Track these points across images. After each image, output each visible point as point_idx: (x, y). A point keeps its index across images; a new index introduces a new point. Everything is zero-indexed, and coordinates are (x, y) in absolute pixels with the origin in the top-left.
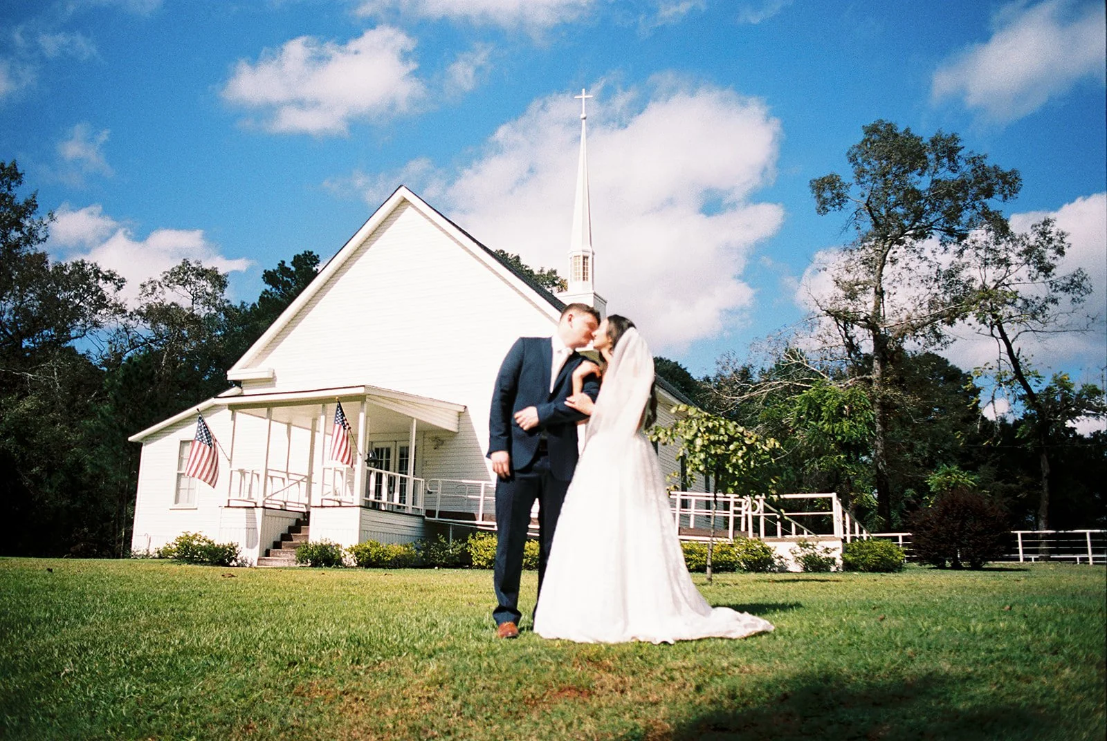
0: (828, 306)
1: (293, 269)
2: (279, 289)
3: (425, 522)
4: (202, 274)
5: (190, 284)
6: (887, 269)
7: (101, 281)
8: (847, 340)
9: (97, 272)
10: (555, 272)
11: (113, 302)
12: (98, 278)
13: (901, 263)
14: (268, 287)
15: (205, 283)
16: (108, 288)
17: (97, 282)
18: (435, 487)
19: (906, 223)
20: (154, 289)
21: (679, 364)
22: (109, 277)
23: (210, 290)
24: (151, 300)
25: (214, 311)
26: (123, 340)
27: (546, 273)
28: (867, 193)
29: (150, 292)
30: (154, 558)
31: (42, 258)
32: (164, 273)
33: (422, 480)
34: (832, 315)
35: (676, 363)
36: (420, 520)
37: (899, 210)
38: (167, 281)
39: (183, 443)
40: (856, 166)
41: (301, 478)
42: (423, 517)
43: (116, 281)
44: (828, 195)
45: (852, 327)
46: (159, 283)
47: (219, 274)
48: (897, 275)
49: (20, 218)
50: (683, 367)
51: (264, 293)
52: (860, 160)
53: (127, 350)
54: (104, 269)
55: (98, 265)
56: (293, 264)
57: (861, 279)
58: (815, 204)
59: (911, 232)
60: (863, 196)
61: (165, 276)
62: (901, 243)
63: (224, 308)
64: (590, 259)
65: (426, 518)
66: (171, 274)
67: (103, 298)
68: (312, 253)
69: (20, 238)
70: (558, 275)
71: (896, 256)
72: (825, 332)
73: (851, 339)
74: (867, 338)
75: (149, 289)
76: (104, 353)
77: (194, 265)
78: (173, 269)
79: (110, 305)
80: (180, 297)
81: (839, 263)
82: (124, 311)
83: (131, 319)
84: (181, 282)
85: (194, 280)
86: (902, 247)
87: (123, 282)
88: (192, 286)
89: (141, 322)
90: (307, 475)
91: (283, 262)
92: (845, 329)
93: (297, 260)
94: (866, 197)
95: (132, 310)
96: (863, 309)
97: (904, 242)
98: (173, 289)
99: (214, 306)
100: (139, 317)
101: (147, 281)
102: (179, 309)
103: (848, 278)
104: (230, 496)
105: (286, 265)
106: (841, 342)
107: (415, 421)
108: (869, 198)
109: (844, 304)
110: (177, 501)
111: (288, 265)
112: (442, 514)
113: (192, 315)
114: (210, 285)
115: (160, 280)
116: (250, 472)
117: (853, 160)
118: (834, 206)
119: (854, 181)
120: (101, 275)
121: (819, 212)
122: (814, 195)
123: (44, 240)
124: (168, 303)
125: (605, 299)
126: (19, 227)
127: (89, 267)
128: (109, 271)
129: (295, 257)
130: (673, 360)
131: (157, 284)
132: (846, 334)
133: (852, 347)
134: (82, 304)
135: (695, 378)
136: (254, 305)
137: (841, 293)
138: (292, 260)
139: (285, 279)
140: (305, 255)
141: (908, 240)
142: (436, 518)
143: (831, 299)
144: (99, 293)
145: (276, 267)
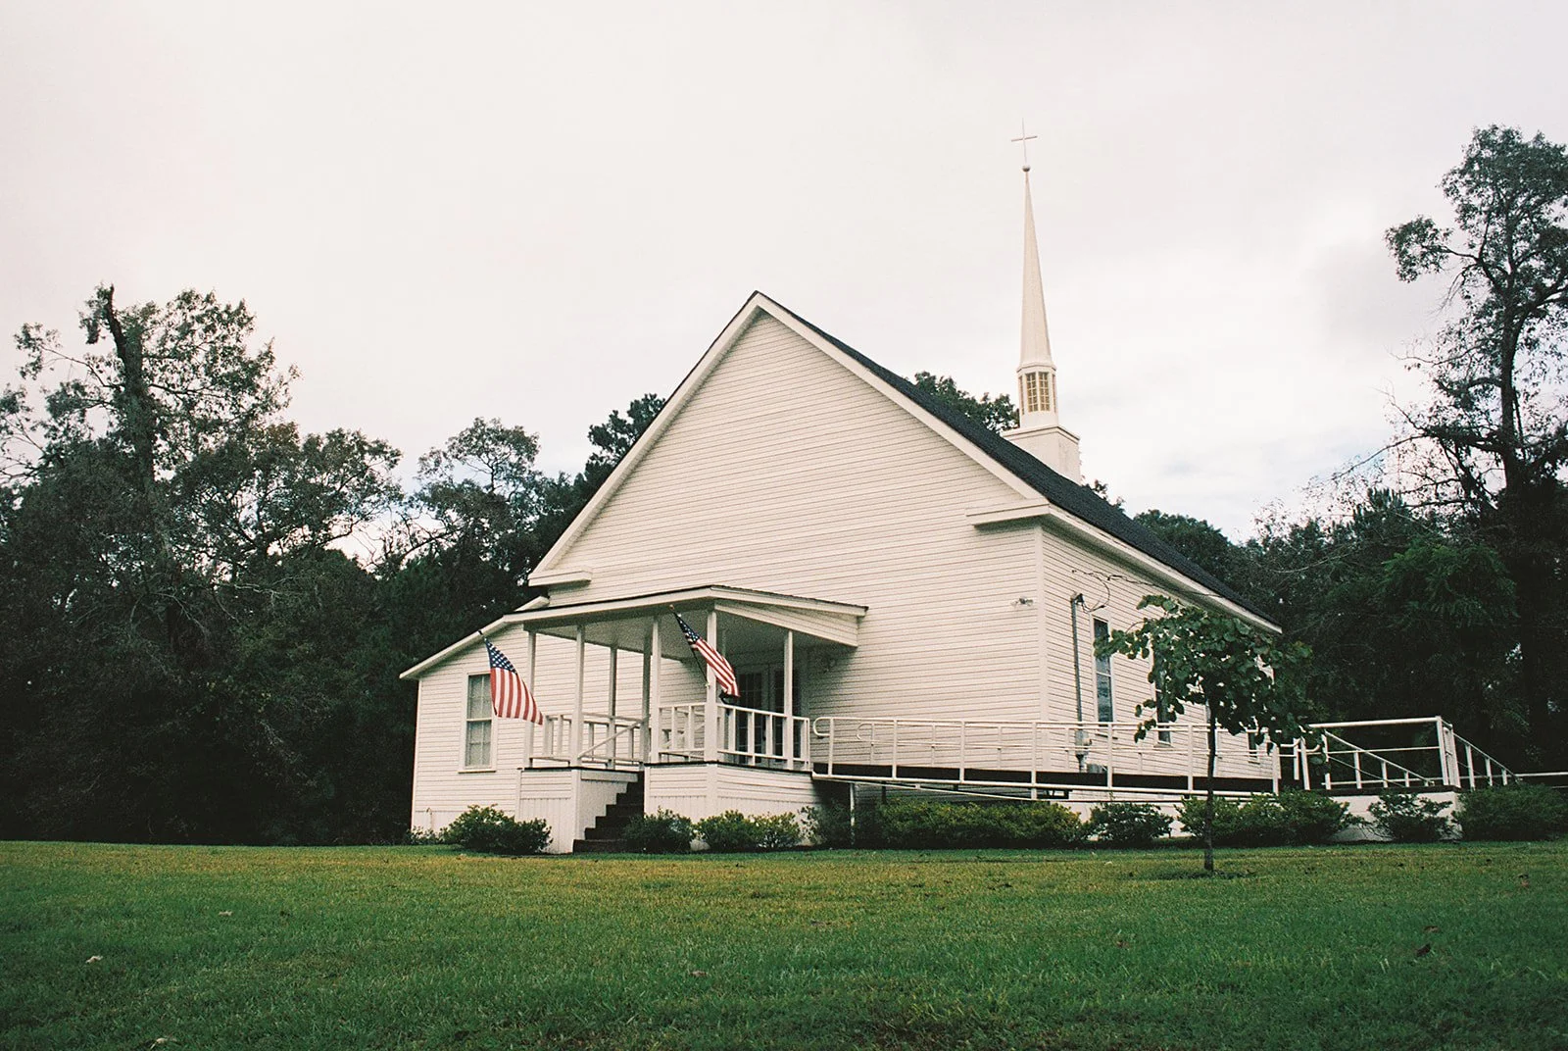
0: (1424, 422)
1: (630, 421)
2: (612, 451)
3: (814, 782)
4: (501, 437)
5: (487, 453)
6: (1520, 358)
7: (367, 456)
8: (1460, 471)
9: (361, 444)
10: (1007, 399)
11: (385, 484)
12: (363, 452)
13: (1545, 346)
14: (598, 449)
15: (507, 450)
16: (377, 465)
17: (362, 457)
18: (824, 729)
19: (1549, 282)
20: (438, 463)
21: (1209, 525)
22: (379, 450)
23: (514, 459)
24: (436, 478)
25: (521, 489)
26: (402, 536)
27: (993, 401)
28: (1478, 242)
29: (433, 467)
30: (441, 843)
31: (288, 430)
32: (450, 439)
33: (805, 719)
34: (1433, 436)
35: (1205, 522)
36: (808, 778)
37: (1535, 263)
38: (455, 451)
39: (474, 679)
40: (1458, 202)
41: (633, 723)
42: (810, 773)
43: (388, 455)
44: (1415, 250)
45: (1468, 452)
46: (445, 455)
47: (526, 435)
48: (1538, 365)
49: (253, 376)
50: (1216, 529)
51: (592, 458)
52: (1463, 191)
53: (408, 549)
54: (370, 439)
55: (362, 434)
56: (630, 413)
57: (1478, 376)
58: (1394, 265)
59: (1556, 296)
60: (1472, 246)
61: (451, 443)
62: (1542, 314)
63: (535, 482)
64: (1050, 376)
65: (814, 774)
66: (460, 441)
67: (372, 479)
68: (655, 396)
69: (254, 406)
70: (1011, 402)
71: (1534, 335)
72: (1426, 461)
73: (1467, 470)
74: (1495, 466)
75: (431, 463)
76: (376, 556)
77: (491, 426)
78: (462, 434)
79: (381, 488)
80: (474, 472)
81: (1438, 354)
82: (401, 497)
83: (411, 506)
84: (474, 451)
85: (492, 447)
86: (1544, 322)
87: (398, 455)
88: (490, 455)
89: (425, 509)
90: (640, 717)
91: (616, 412)
92: (1457, 455)
93: (635, 409)
94: (1478, 248)
95: (412, 494)
96: (1484, 422)
97: (1546, 312)
98: (464, 461)
99: (521, 480)
100: (422, 503)
101: (428, 452)
102: (474, 489)
103: (1456, 375)
104: (532, 752)
105: (620, 417)
106: (1452, 475)
107: (790, 634)
108: (1482, 249)
109: (1452, 415)
110: (468, 762)
111: (623, 416)
112: (838, 769)
113: (491, 496)
114: (514, 452)
115: (446, 450)
116: (559, 717)
117: (1451, 191)
118: (1426, 266)
119: (1457, 225)
120: (366, 448)
121: (1403, 276)
122: (1394, 252)
123: (286, 405)
124: (458, 481)
125: (1076, 435)
126: (253, 389)
127: (350, 438)
128: (377, 442)
129: (632, 404)
130: (1199, 519)
131: (442, 456)
132: (1460, 462)
133: (1470, 482)
134: (344, 489)
135: (1235, 543)
136: (580, 475)
137: (1446, 400)
138: (629, 408)
139: (619, 435)
140: (646, 399)
141: (1553, 309)
142: (830, 775)
143: (1431, 409)
144: (367, 474)
145: (606, 420)
